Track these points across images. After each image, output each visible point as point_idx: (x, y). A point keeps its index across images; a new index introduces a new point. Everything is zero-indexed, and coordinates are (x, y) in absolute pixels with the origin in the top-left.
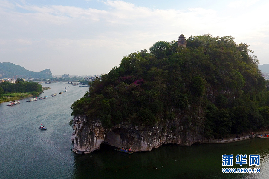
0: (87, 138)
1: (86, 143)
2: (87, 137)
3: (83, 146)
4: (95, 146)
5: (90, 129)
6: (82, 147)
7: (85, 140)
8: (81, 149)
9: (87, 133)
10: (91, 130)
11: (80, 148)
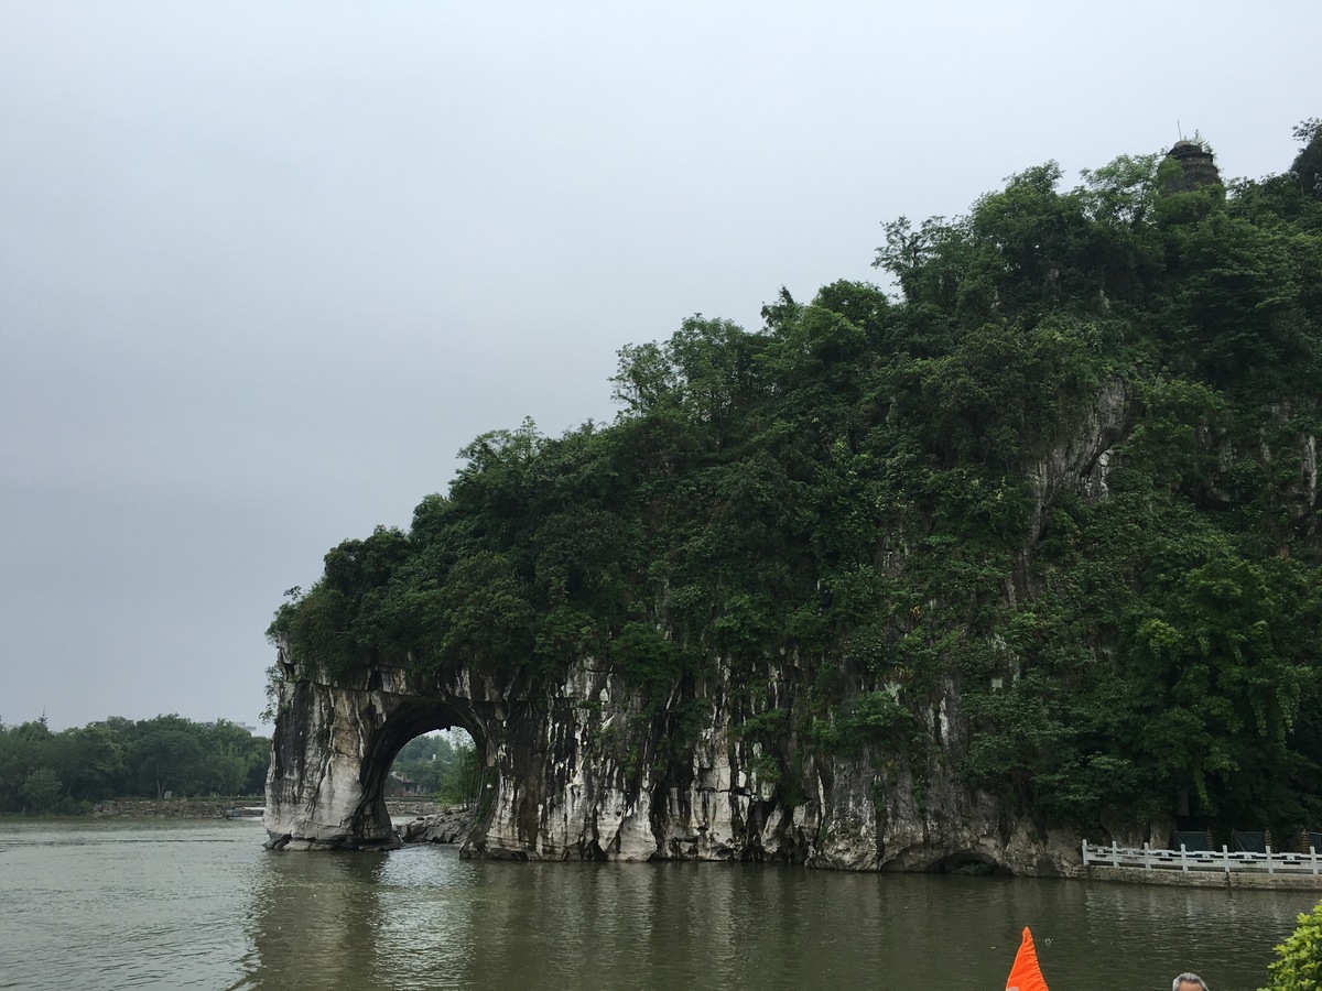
0: (304, 762)
1: (296, 788)
2: (305, 753)
3: (284, 807)
4: (331, 808)
5: (318, 710)
6: (279, 811)
7: (291, 773)
8: (274, 822)
10: (326, 718)
11: (273, 812)
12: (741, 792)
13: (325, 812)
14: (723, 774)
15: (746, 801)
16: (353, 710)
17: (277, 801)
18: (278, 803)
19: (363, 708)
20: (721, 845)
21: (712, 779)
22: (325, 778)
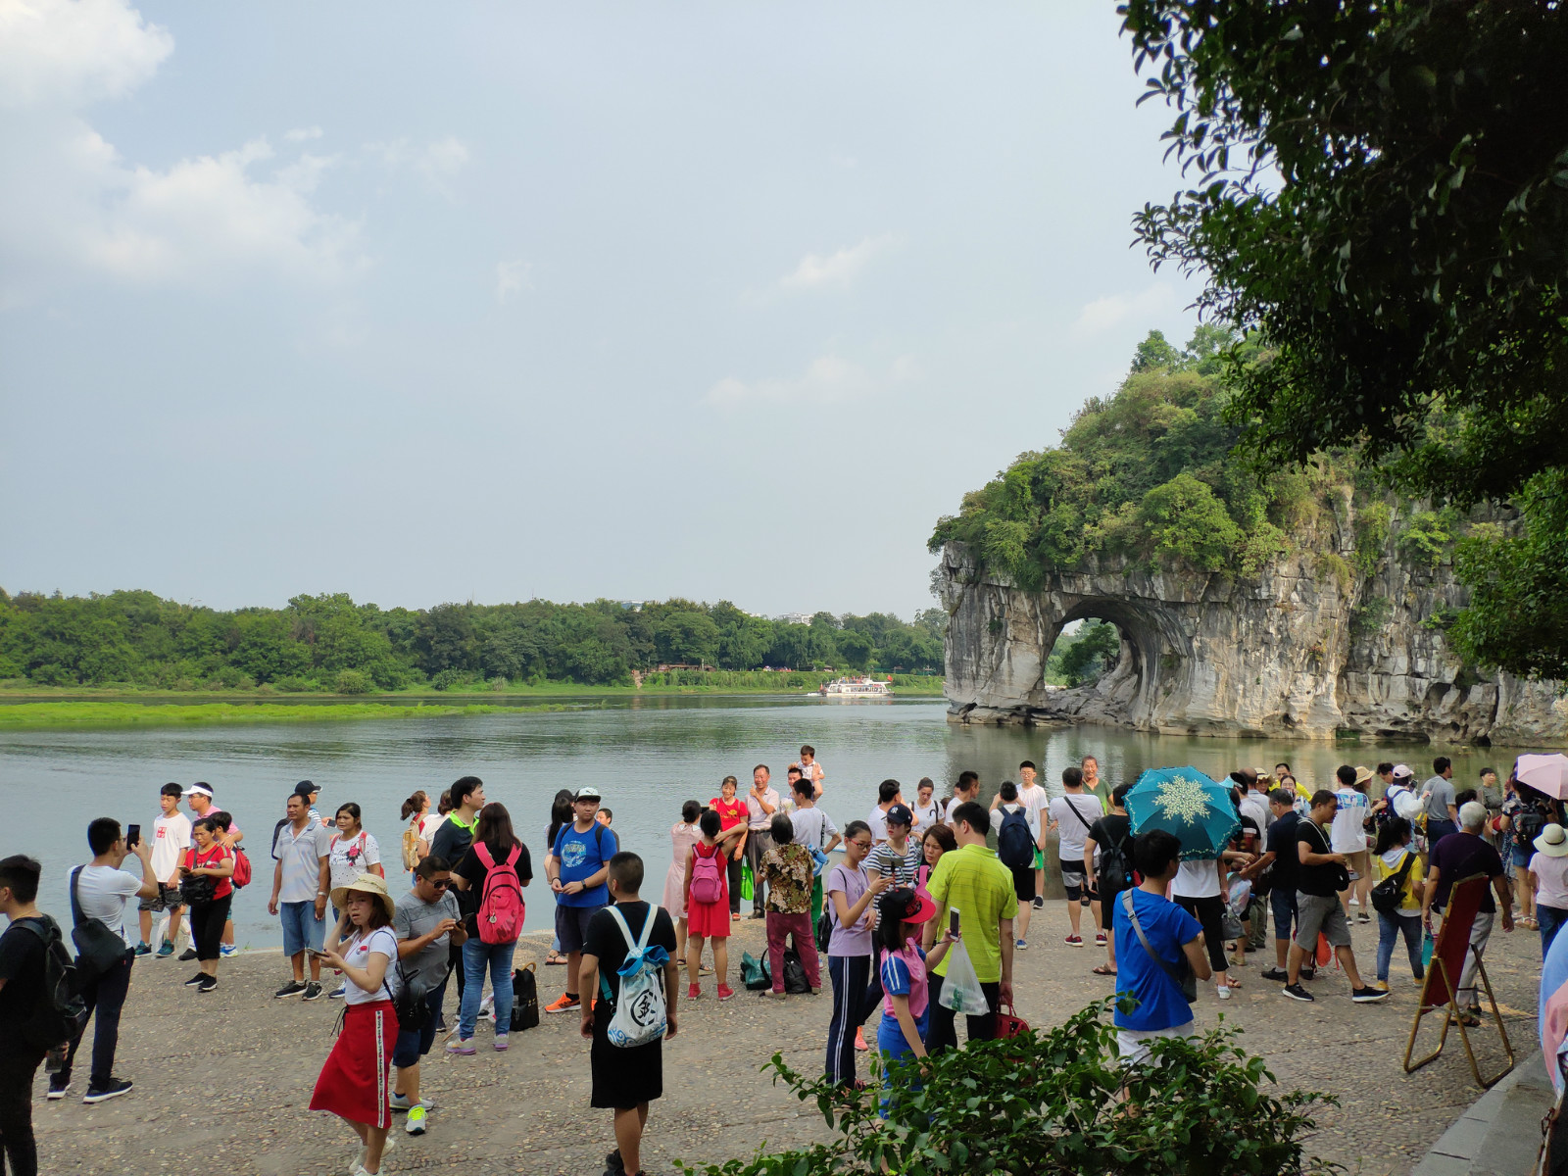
0: (980, 647)
1: (974, 668)
2: (979, 641)
3: (964, 682)
4: (1011, 684)
5: (989, 606)
6: (960, 686)
7: (969, 655)
8: (956, 694)
9: (979, 622)
10: (996, 612)
11: (955, 685)
12: (1419, 675)
13: (1006, 687)
14: (1402, 662)
15: (1424, 683)
16: (1033, 606)
17: (958, 676)
18: (959, 678)
19: (1043, 605)
20: (1396, 718)
21: (1389, 666)
22: (1005, 661)
